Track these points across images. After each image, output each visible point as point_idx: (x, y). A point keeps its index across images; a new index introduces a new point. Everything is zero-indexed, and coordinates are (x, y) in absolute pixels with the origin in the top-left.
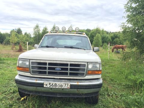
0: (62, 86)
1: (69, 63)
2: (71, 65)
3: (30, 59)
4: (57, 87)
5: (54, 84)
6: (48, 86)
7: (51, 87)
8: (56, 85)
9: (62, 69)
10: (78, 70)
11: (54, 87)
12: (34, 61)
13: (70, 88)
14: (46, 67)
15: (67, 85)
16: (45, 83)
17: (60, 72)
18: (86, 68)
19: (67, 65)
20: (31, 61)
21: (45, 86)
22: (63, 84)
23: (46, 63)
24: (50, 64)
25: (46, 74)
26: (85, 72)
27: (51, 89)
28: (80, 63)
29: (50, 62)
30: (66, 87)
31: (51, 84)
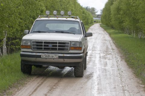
0: (53, 56)
1: (58, 42)
2: (59, 43)
3: (31, 40)
4: (50, 57)
5: (48, 56)
6: (44, 57)
7: (46, 57)
8: (49, 56)
9: (53, 46)
10: (64, 46)
11: (48, 57)
12: (34, 41)
13: (59, 58)
14: (42, 45)
15: (56, 56)
16: (42, 55)
17: (52, 48)
18: (69, 45)
19: (56, 43)
20: (32, 41)
21: (42, 57)
22: (54, 55)
23: (42, 42)
24: (45, 43)
25: (42, 49)
26: (69, 48)
27: (46, 59)
28: (65, 42)
29: (45, 41)
30: (56, 57)
31: (46, 56)
